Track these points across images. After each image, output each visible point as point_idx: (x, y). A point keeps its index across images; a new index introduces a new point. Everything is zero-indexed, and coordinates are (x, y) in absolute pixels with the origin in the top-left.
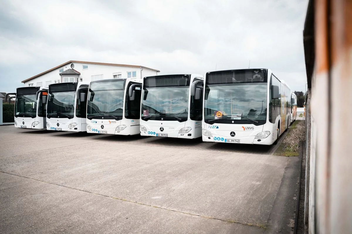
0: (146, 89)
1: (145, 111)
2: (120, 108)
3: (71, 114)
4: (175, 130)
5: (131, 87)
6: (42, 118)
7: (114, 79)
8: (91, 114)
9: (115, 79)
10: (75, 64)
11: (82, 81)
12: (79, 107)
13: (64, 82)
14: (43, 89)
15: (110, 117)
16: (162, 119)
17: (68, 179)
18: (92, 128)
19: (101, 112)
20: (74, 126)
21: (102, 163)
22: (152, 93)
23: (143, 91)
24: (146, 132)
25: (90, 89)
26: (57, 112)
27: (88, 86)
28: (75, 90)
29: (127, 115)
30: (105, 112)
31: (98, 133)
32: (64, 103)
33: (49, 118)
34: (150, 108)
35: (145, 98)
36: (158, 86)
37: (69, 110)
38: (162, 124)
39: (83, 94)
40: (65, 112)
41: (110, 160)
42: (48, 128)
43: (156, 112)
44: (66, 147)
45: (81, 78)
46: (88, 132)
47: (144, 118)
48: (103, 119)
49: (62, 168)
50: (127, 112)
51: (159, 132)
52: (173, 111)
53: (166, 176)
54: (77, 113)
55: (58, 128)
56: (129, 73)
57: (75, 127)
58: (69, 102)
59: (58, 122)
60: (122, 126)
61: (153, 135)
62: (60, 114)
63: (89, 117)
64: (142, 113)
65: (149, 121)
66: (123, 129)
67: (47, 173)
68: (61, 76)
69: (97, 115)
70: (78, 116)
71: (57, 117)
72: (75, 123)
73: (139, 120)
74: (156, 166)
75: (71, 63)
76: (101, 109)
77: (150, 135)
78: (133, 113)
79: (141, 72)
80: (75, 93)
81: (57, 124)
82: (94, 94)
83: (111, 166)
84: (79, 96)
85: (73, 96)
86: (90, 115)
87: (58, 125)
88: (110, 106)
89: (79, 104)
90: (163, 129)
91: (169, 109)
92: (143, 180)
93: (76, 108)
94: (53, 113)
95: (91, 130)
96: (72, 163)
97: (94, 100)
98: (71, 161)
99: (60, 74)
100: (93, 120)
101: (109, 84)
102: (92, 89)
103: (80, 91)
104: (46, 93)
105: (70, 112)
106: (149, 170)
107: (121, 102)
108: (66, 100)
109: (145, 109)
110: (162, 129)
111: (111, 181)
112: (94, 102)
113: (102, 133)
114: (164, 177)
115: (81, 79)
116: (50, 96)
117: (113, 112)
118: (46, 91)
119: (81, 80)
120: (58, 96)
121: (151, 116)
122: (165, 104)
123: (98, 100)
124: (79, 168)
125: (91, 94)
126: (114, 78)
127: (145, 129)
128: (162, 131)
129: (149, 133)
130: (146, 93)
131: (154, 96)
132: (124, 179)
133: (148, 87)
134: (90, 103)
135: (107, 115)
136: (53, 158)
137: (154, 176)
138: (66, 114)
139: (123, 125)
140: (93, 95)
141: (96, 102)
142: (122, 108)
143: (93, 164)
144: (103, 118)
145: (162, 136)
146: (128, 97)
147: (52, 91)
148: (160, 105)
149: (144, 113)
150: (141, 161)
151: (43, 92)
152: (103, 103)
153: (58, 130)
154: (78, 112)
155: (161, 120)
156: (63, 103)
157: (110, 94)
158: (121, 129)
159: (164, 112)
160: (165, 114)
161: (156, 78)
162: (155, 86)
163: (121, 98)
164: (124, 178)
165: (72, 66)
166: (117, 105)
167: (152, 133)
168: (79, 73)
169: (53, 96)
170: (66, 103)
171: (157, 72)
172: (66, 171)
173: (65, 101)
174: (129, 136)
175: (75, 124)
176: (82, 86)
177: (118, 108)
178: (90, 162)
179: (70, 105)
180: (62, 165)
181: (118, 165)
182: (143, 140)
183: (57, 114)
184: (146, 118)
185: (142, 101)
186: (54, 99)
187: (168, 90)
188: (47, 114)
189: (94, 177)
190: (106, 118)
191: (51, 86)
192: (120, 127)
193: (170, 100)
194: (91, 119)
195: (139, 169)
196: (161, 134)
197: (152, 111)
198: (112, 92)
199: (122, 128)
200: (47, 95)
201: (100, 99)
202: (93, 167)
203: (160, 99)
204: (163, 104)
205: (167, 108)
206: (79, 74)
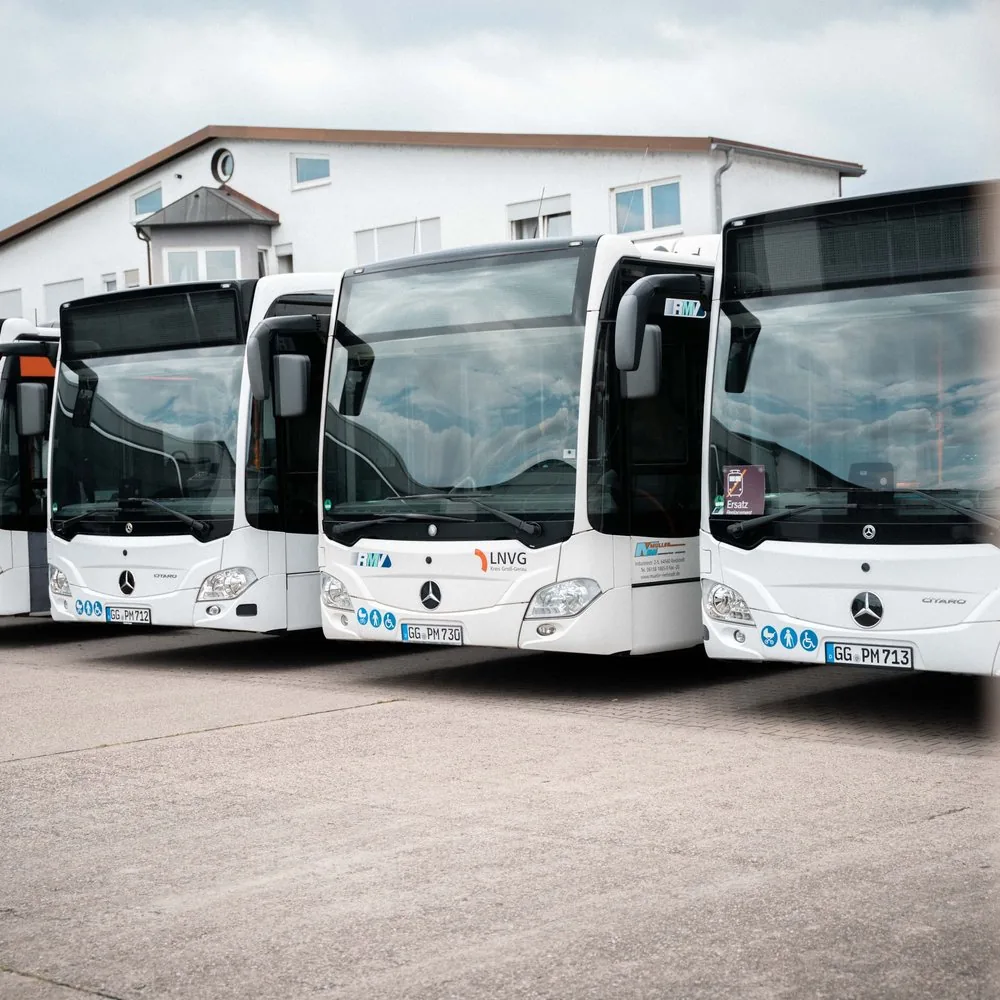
0: (745, 311)
1: (735, 477)
2: (554, 455)
3: (214, 506)
4: (973, 616)
5: (628, 299)
6: (22, 537)
7: (515, 241)
8: (353, 506)
9: (527, 240)
10: (236, 151)
11: (291, 270)
12: (266, 460)
13: (166, 280)
14: (22, 337)
15: (483, 525)
16: (870, 530)
17: (179, 953)
18: (356, 605)
19: (422, 487)
20: (235, 591)
21: (417, 852)
22: (789, 338)
23: (720, 326)
24: (742, 629)
25: (340, 327)
26: (121, 496)
27: (330, 305)
28: (240, 338)
29: (608, 506)
30: (448, 489)
31: (399, 638)
32: (166, 428)
33: (67, 534)
34: (775, 449)
35: (736, 380)
36: (836, 278)
37: (200, 476)
38: (866, 567)
39: (292, 364)
40: (174, 492)
41: (480, 830)
42: (62, 611)
43: (824, 479)
44: (178, 741)
45: (285, 252)
46: (329, 635)
47: (733, 528)
48: (438, 538)
49: (145, 882)
50: (602, 481)
51: (845, 628)
52: (955, 470)
53: (887, 965)
54: (256, 501)
55: (124, 608)
56: (627, 200)
57: (244, 600)
58: (200, 421)
59: (127, 564)
60: (572, 589)
61: (798, 654)
62: (138, 504)
63: (338, 528)
64: (718, 487)
65: (768, 546)
66: (575, 608)
67: (41, 912)
68: (147, 239)
69: (393, 509)
70: (260, 521)
71: (118, 531)
72: (241, 570)
73: (698, 545)
74: (814, 886)
75: (209, 142)
76: (423, 469)
77: (779, 653)
78: (648, 490)
79: (718, 186)
80: (238, 359)
81: (122, 581)
82: (372, 361)
83: (482, 876)
84: (268, 374)
85: (229, 380)
86: (343, 508)
87: (127, 583)
88: (483, 444)
89: (269, 431)
90: (878, 610)
91: (926, 459)
92: (707, 985)
93: (250, 462)
94: (92, 500)
95: (352, 618)
96: (209, 848)
97: (368, 404)
98: (208, 833)
99: (139, 228)
100: (365, 545)
101: (480, 281)
102: (357, 329)
103: (275, 342)
104: (45, 360)
105: (206, 492)
106: (758, 911)
107: (563, 412)
108: (177, 407)
109: (740, 462)
110: (866, 611)
111: (475, 983)
112: (374, 415)
113: (431, 640)
114: (876, 969)
115: (287, 261)
116: (70, 385)
117: (505, 487)
118: (40, 347)
119: (285, 265)
120: (126, 382)
121: (783, 511)
122: (898, 417)
123: (398, 403)
124: (263, 880)
125: (350, 361)
126: (520, 236)
127: (740, 608)
128: (867, 621)
129: (771, 636)
130: (745, 337)
131: (806, 360)
132: (572, 971)
133: (760, 293)
134: (345, 421)
135: (467, 508)
136: (86, 813)
137: (797, 961)
138: (181, 508)
139: (581, 581)
140: (361, 365)
141: (388, 415)
142: (566, 456)
143: (359, 857)
144: (433, 529)
145: (868, 662)
146: (608, 374)
147: (79, 345)
148: (861, 429)
149: (730, 492)
150: (702, 844)
151: (24, 360)
152: (438, 423)
153: (128, 621)
154: (265, 493)
155: (856, 538)
156: (159, 434)
157: (485, 363)
158: (561, 607)
159: (883, 481)
160: (889, 496)
161: (820, 220)
162: (818, 279)
163: (562, 386)
164: (567, 960)
165: (220, 161)
166: (533, 438)
167: (788, 636)
168: (269, 219)
169: (89, 383)
170: (179, 431)
171: (842, 174)
172: (171, 903)
173: (172, 417)
174: (624, 657)
175: (242, 578)
176: (283, 303)
177: (539, 459)
178: (332, 843)
179: (209, 444)
180: (141, 862)
181: (534, 869)
182: (725, 693)
183: (120, 505)
184: (743, 524)
185: (715, 401)
186: (96, 404)
187: (915, 308)
188: (51, 509)
189: (355, 950)
190: (452, 529)
191: (74, 313)
192: (560, 593)
193: (938, 386)
194: (348, 539)
195: (682, 905)
196: (858, 645)
197: (790, 471)
198: (504, 343)
199: (571, 601)
200: (53, 378)
201: (414, 398)
202: (357, 877)
203: (861, 384)
204: (879, 423)
205: (914, 448)
206: (268, 224)
